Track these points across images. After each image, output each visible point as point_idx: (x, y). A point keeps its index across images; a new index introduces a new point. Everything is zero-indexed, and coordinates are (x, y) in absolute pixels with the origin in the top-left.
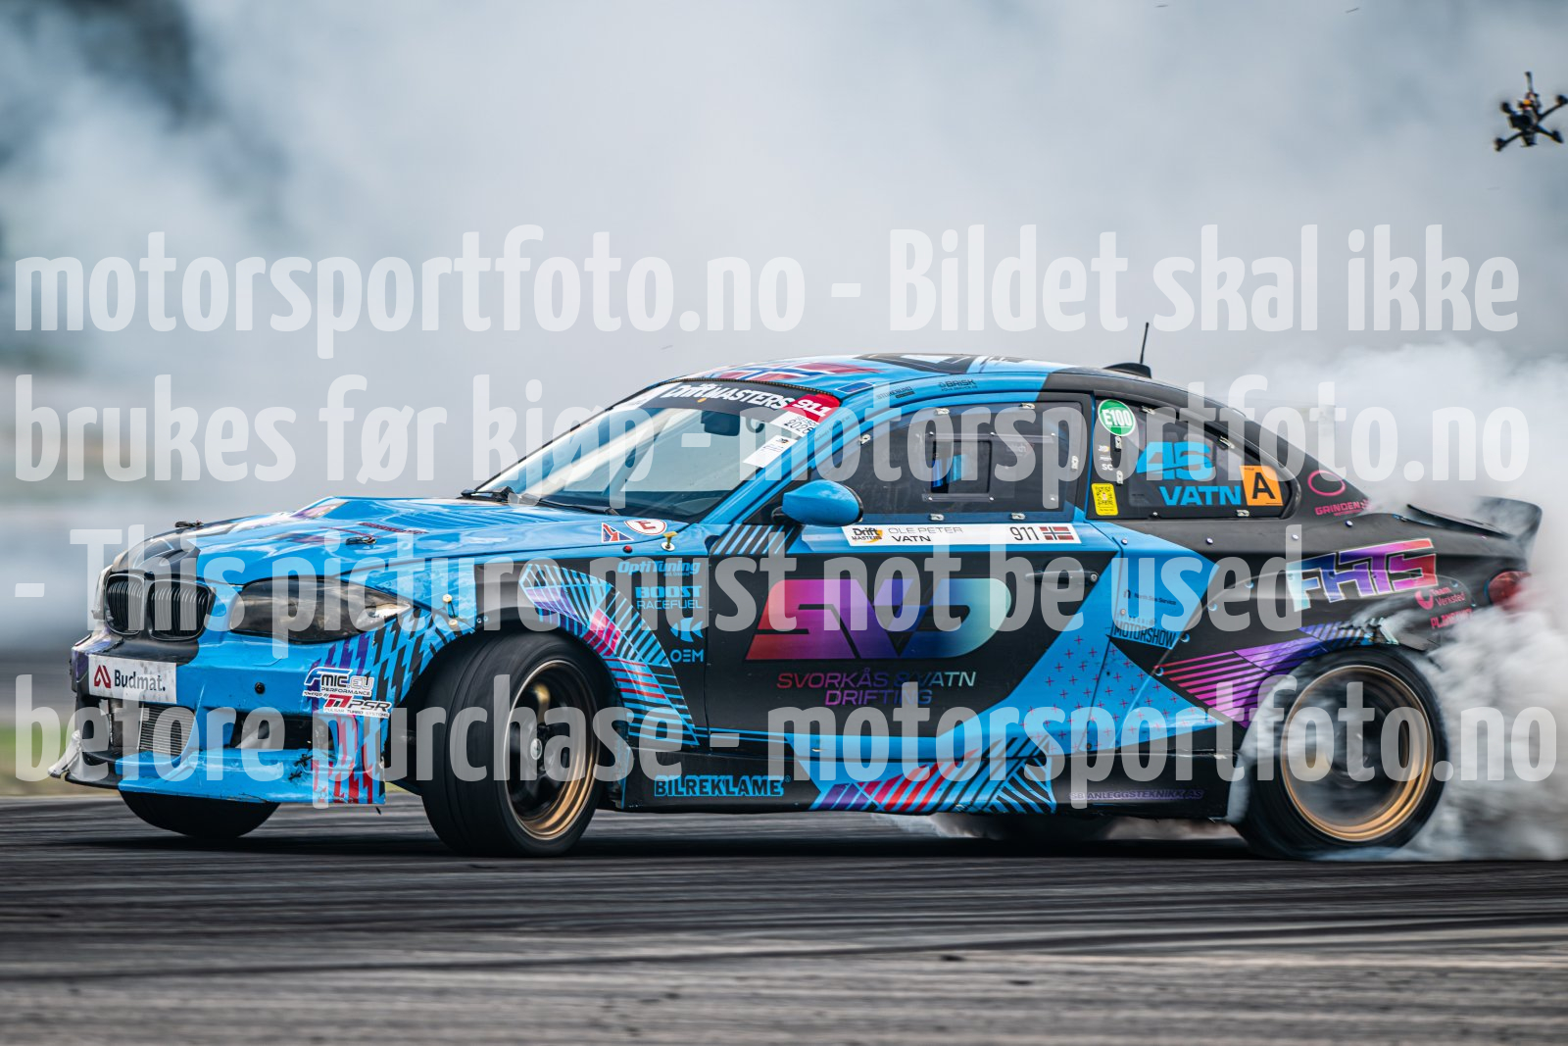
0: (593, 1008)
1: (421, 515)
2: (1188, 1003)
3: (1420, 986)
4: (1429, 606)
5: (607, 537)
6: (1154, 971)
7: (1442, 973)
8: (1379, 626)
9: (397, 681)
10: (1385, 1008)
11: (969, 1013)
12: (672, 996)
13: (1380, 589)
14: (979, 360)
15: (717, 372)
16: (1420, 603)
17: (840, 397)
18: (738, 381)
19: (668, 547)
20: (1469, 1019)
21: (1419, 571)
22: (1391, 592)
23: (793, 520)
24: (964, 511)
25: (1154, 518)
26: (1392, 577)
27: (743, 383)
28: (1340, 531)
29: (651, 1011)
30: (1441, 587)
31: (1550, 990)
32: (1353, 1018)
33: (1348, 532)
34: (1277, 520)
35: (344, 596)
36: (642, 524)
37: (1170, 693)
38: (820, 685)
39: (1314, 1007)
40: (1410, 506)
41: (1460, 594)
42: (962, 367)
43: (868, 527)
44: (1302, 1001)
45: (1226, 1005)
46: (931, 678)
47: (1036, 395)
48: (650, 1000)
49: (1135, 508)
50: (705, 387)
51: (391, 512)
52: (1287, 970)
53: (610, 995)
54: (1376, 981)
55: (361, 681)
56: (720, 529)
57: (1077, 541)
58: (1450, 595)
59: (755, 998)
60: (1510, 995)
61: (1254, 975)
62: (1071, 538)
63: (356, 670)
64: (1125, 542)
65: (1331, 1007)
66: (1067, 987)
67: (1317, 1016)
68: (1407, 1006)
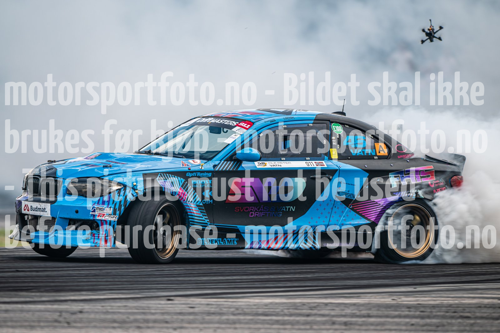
0: (56, 316)
1: (125, 158)
2: (245, 314)
3: (319, 308)
4: (433, 186)
5: (183, 165)
6: (235, 304)
7: (326, 304)
8: (418, 192)
9: (120, 209)
10: (308, 315)
11: (175, 317)
12: (81, 312)
13: (418, 181)
14: (294, 111)
15: (214, 114)
16: (430, 185)
17: (253, 122)
18: (220, 117)
19: (202, 168)
20: (335, 319)
21: (429, 175)
22: (421, 182)
23: (239, 160)
24: (291, 157)
25: (349, 159)
26: (421, 177)
27: (222, 118)
28: (405, 163)
29: (74, 317)
30: (436, 180)
31: (360, 310)
32: (298, 318)
33: (408, 164)
34: (386, 160)
35: (102, 183)
36: (194, 161)
37: (354, 213)
38: (248, 211)
39: (285, 315)
40: (426, 155)
41: (442, 182)
42: (290, 113)
43: (262, 162)
44: (282, 313)
45: (257, 314)
46: (282, 208)
47: (313, 121)
48: (74, 313)
49: (343, 156)
50: (210, 119)
51: (116, 157)
52: (276, 304)
53: (61, 312)
54: (305, 307)
55: (108, 209)
56: (217, 163)
57: (326, 166)
58: (439, 183)
59: (107, 313)
60: (348, 311)
61: (266, 305)
62: (324, 165)
63: (107, 206)
64: (340, 166)
65: (291, 315)
66: (207, 309)
67: (286, 318)
68: (315, 315)
